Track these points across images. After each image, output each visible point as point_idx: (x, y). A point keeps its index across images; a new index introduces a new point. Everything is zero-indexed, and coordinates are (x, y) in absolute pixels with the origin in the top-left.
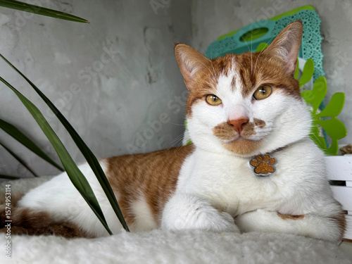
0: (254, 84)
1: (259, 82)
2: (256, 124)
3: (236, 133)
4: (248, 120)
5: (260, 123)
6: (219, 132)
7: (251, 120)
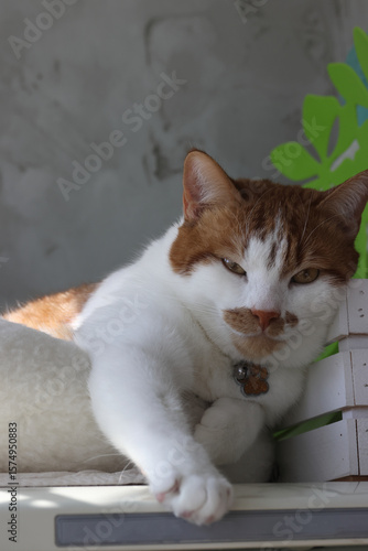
0: (299, 264)
1: (306, 264)
2: (288, 322)
3: (259, 328)
4: (279, 315)
5: (293, 319)
6: (234, 319)
7: (283, 315)
